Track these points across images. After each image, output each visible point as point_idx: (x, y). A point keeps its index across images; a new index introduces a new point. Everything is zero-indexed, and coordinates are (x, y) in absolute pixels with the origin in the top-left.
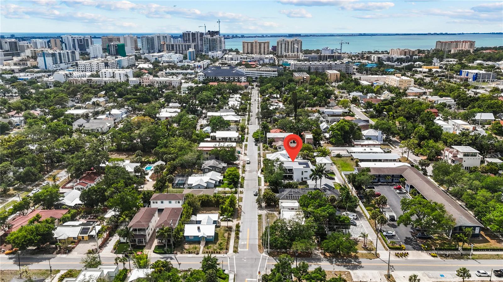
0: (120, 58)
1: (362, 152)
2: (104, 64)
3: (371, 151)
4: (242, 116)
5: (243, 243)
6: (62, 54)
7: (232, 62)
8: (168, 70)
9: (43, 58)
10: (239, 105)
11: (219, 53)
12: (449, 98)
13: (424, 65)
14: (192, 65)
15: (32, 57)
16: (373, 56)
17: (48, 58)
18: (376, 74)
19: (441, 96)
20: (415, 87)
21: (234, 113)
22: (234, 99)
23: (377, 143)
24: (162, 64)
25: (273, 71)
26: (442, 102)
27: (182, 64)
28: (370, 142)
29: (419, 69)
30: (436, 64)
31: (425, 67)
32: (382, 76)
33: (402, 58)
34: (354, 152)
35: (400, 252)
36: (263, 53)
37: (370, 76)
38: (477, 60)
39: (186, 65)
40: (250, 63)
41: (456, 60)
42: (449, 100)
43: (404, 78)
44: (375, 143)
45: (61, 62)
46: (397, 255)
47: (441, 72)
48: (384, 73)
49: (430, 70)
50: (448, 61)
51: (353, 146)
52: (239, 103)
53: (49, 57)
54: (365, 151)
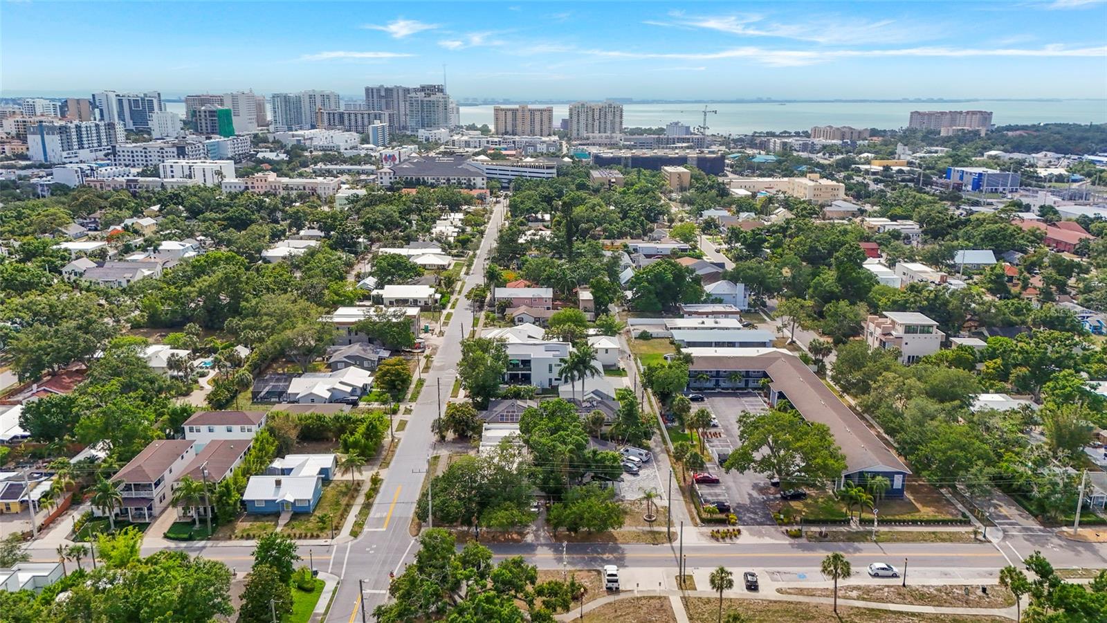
0: (217, 139)
1: (696, 328)
2: (175, 149)
3: (716, 326)
4: (456, 256)
5: (378, 515)
6: (84, 129)
7: (467, 149)
8: (320, 165)
9: (39, 137)
10: (455, 234)
11: (442, 133)
12: (911, 222)
13: (875, 158)
14: (377, 154)
15: (18, 136)
16: (773, 140)
17: (51, 137)
18: (770, 176)
19: (893, 218)
20: (845, 200)
21: (439, 251)
22: (448, 222)
23: (734, 309)
24: (311, 152)
25: (548, 168)
26: (891, 228)
27: (354, 152)
28: (718, 308)
29: (863, 167)
30: (902, 157)
31: (877, 162)
32: (782, 180)
33: (833, 145)
34: (680, 328)
35: (722, 529)
36: (539, 132)
37: (756, 179)
38: (991, 149)
39: (362, 155)
40: (504, 152)
41: (946, 149)
42: (910, 226)
43: (825, 182)
44: (728, 310)
45: (81, 147)
46: (714, 536)
47: (910, 172)
48: (789, 173)
49: (887, 168)
50: (930, 152)
51: (682, 317)
52: (457, 230)
53: (53, 134)
54: (703, 326)
